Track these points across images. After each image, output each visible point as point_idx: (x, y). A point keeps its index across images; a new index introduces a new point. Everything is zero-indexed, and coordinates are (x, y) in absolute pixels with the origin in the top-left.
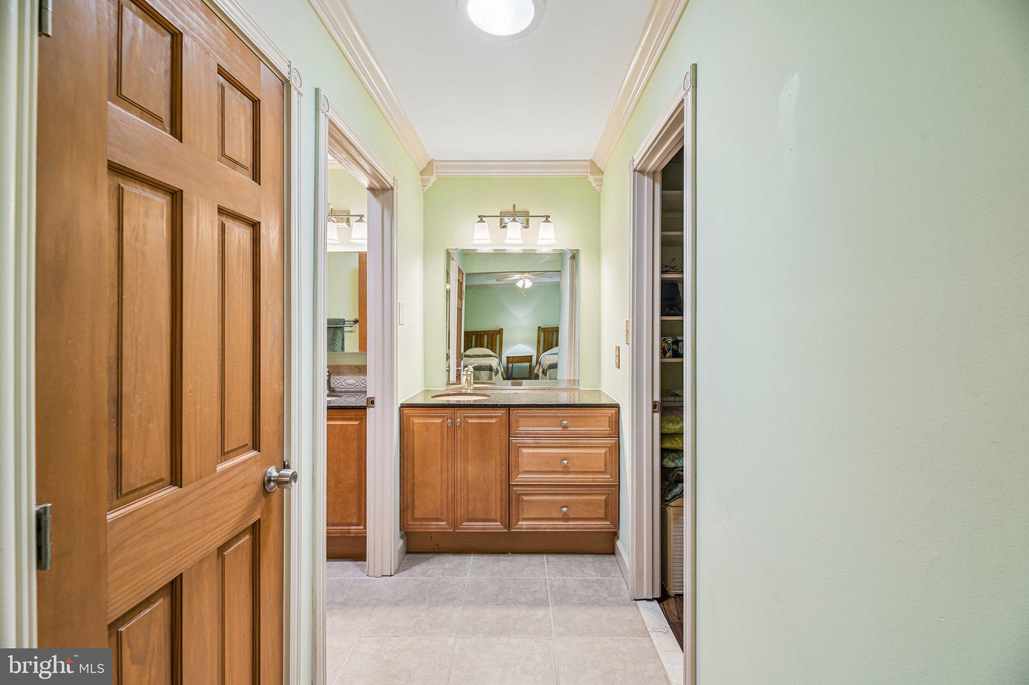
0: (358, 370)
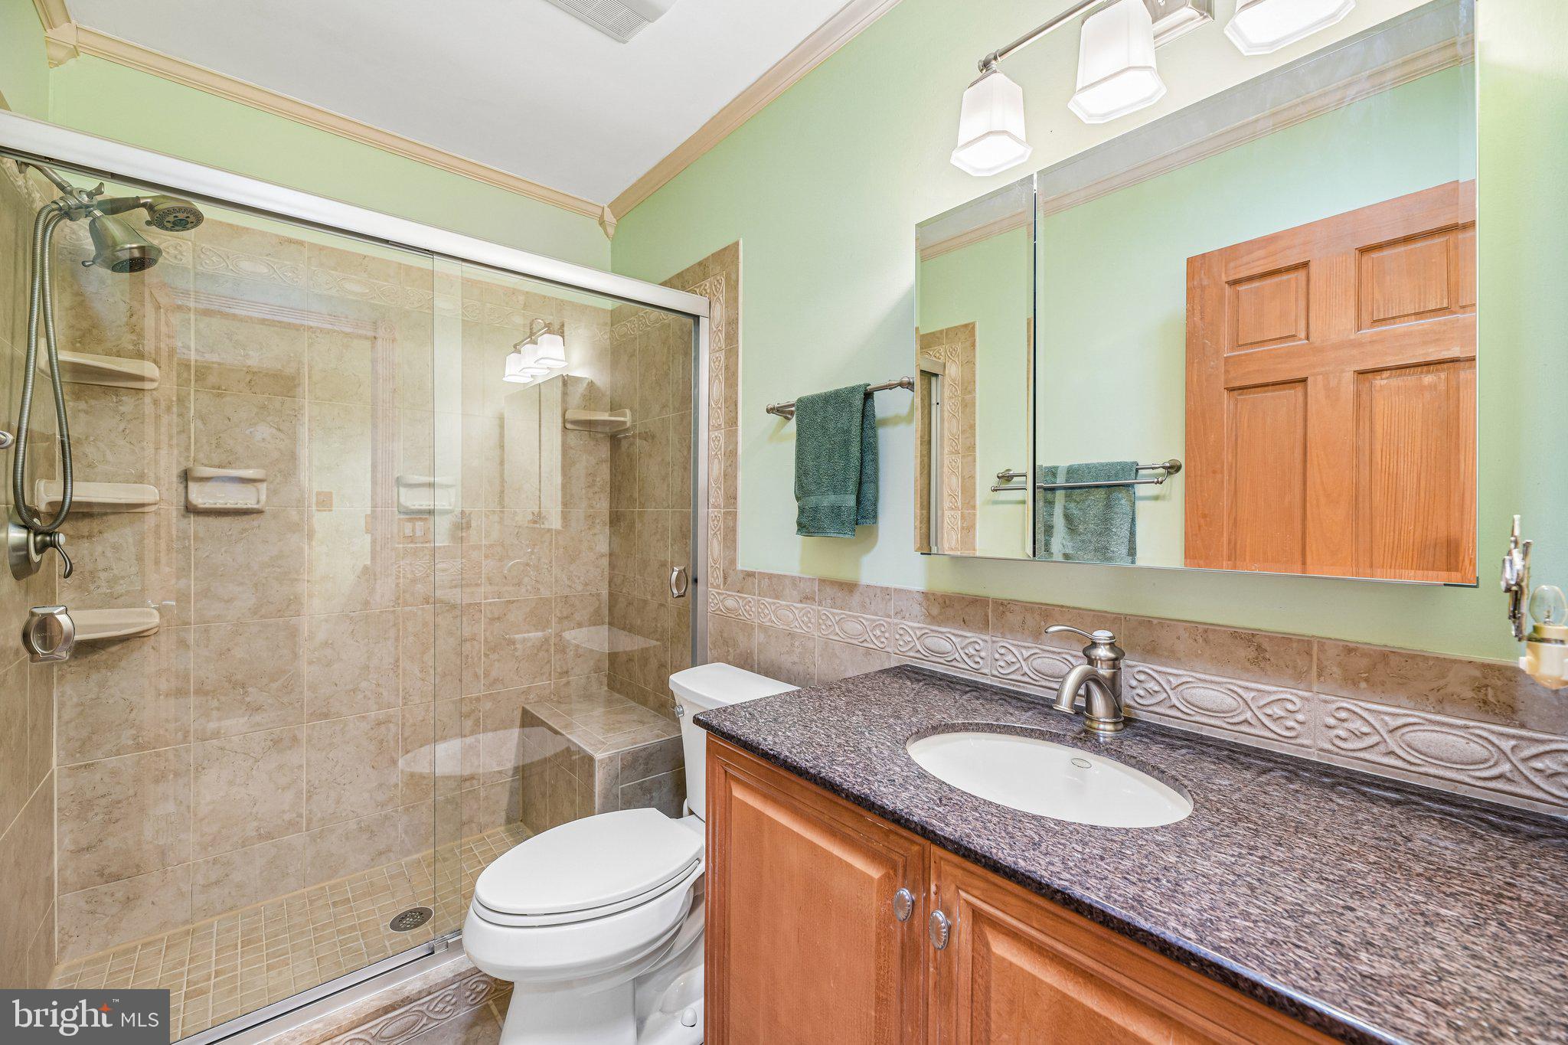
0: (1251, 653)
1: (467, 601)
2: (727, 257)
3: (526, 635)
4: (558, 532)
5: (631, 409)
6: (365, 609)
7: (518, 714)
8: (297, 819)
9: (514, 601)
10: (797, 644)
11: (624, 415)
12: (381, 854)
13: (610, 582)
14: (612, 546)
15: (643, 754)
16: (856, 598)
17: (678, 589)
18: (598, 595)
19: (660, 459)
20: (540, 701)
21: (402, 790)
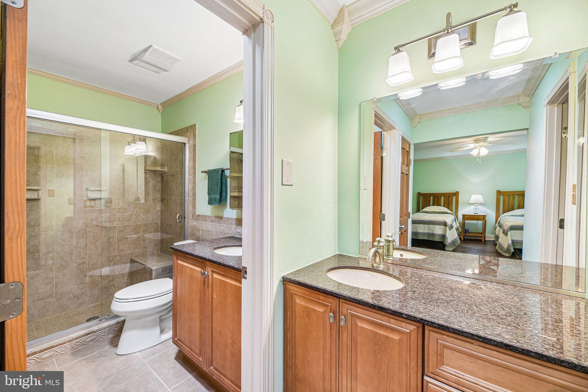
1: (111, 226)
2: (193, 128)
3: (132, 236)
4: (143, 204)
5: (167, 167)
6: (75, 229)
7: (129, 260)
8: (52, 294)
9: (127, 226)
10: (210, 233)
11: (165, 169)
12: (81, 304)
13: (161, 219)
14: (162, 208)
15: (168, 267)
16: (223, 220)
17: (179, 220)
18: (157, 223)
19: (176, 182)
20: (137, 256)
21: (88, 284)
